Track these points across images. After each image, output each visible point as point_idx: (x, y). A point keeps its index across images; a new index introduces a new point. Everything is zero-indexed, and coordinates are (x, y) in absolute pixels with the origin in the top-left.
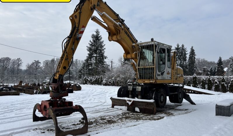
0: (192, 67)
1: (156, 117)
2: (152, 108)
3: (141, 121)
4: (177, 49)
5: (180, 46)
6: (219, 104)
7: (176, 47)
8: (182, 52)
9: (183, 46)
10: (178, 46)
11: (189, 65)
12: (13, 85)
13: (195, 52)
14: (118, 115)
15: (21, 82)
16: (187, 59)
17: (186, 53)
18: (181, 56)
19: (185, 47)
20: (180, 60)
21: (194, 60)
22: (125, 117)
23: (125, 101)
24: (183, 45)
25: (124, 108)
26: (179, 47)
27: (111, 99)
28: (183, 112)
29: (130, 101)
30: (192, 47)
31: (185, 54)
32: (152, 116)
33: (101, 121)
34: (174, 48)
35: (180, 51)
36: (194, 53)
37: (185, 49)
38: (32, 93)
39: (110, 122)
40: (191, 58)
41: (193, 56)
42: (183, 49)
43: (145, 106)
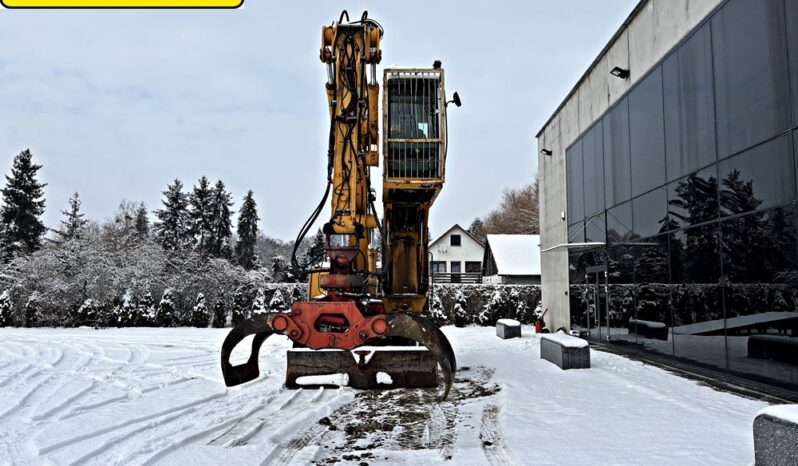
0: (245, 255)
4: (202, 193)
5: (211, 186)
7: (199, 187)
8: (215, 206)
9: (220, 186)
10: (204, 183)
11: (238, 249)
13: (256, 208)
16: (234, 230)
17: (230, 209)
18: (212, 218)
19: (227, 190)
20: (211, 230)
21: (254, 234)
24: (220, 182)
26: (209, 188)
30: (250, 194)
31: (227, 213)
34: (192, 191)
35: (211, 203)
36: (254, 211)
37: (228, 196)
40: (243, 228)
41: (249, 223)
42: (221, 198)
43: (409, 366)
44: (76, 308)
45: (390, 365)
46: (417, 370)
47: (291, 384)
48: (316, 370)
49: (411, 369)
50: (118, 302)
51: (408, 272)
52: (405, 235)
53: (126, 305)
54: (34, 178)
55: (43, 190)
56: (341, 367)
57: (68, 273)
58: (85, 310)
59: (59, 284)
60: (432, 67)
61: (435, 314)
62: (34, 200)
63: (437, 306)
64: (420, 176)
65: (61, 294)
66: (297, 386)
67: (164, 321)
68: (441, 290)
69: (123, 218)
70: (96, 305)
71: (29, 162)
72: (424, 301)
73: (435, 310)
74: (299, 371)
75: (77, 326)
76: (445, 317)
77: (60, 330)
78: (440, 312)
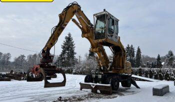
1: (111, 96)
2: (109, 90)
3: (101, 99)
4: (128, 48)
5: (130, 46)
6: (155, 88)
9: (132, 46)
10: (128, 46)
11: (137, 60)
12: (5, 73)
14: (85, 95)
15: (12, 71)
16: (135, 56)
18: (130, 53)
19: (133, 47)
20: (130, 56)
22: (90, 96)
23: (90, 85)
25: (90, 90)
27: (80, 84)
28: (131, 93)
29: (93, 85)
31: (134, 52)
32: (109, 96)
33: (73, 99)
35: (130, 50)
38: (20, 80)
39: (79, 100)
41: (139, 54)
64: (101, 39)
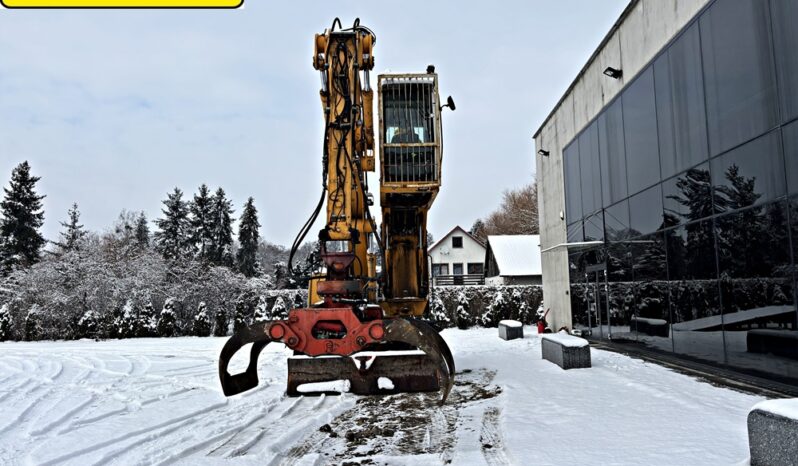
0: (247, 261)
4: (202, 201)
5: (212, 193)
7: (199, 195)
8: (216, 213)
9: (221, 193)
10: (204, 191)
11: (240, 257)
13: (257, 214)
16: (235, 237)
17: (231, 216)
18: (212, 226)
19: (227, 197)
20: (212, 238)
21: (255, 239)
24: (220, 190)
26: (209, 196)
30: (251, 200)
31: (228, 221)
34: (192, 200)
35: (212, 211)
36: (255, 218)
37: (228, 203)
40: (244, 235)
41: (250, 229)
42: (222, 205)
43: (411, 370)
44: (76, 320)
45: (392, 370)
46: (418, 374)
47: (292, 392)
48: (317, 377)
49: (412, 373)
50: (119, 313)
51: (407, 276)
52: (404, 238)
53: (127, 316)
54: (32, 190)
55: (42, 201)
56: (342, 373)
57: (67, 285)
58: (85, 322)
59: (58, 297)
60: (425, 72)
61: (438, 317)
62: (33, 212)
63: (439, 309)
64: (417, 180)
65: (61, 307)
66: (299, 394)
67: (166, 331)
68: (443, 293)
69: (123, 227)
70: (96, 317)
71: (27, 174)
72: (425, 304)
73: (438, 313)
74: (300, 379)
75: (78, 338)
76: (448, 320)
77: (60, 343)
78: (443, 315)
